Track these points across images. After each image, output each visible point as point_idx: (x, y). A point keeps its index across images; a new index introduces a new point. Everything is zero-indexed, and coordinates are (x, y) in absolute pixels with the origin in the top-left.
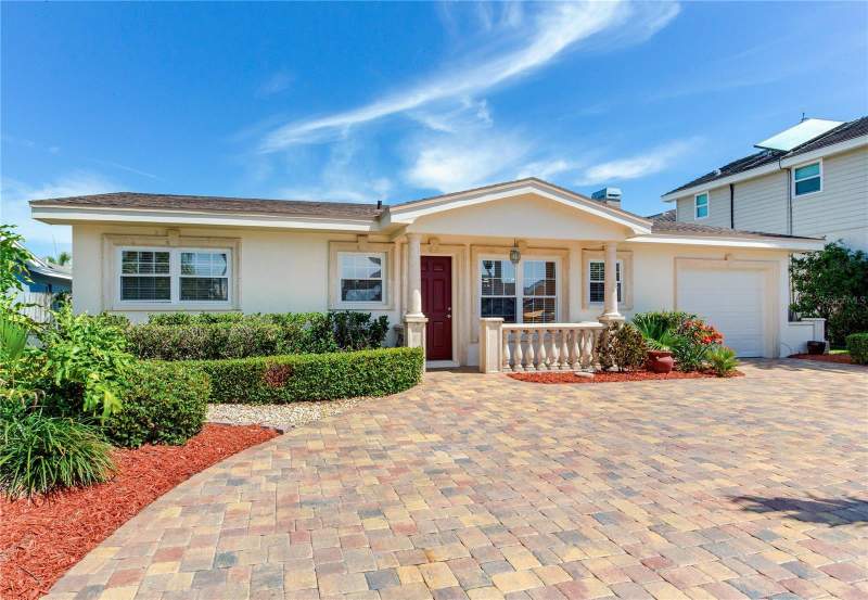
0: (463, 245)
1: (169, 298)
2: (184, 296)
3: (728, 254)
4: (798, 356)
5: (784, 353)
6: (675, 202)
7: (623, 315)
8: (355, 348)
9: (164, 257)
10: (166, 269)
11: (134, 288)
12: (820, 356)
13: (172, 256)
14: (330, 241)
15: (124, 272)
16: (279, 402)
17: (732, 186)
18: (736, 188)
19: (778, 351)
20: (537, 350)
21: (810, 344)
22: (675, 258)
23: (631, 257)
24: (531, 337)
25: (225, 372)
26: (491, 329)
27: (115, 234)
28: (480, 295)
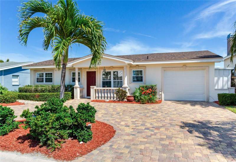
1: (43, 82)
3: (184, 65)
5: (211, 100)
10: (43, 76)
13: (44, 74)
14: (69, 69)
15: (37, 77)
16: (38, 101)
20: (107, 95)
23: (145, 68)
25: (30, 95)
26: (92, 89)
27: (36, 70)
28: (102, 80)
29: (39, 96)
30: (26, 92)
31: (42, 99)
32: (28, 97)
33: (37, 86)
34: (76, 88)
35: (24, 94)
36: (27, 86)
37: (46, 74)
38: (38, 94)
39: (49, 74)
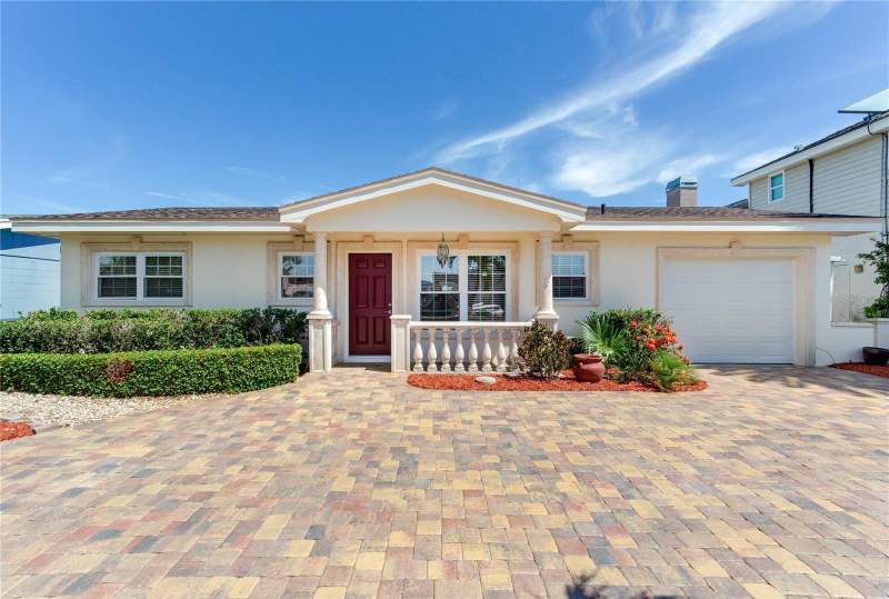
0: (400, 241)
1: (135, 295)
2: (150, 293)
3: (734, 241)
4: (843, 366)
5: (822, 361)
6: (747, 187)
7: (558, 313)
8: (264, 342)
9: (132, 260)
10: (133, 270)
11: (108, 287)
12: (882, 369)
13: (138, 260)
14: (270, 242)
15: (101, 273)
16: (120, 396)
17: (811, 162)
18: (815, 163)
19: (812, 357)
20: (467, 351)
21: (866, 352)
22: (657, 248)
23: (597, 249)
24: (446, 336)
25: (69, 367)
26: (397, 326)
27: (91, 242)
28: (419, 291)
29: (129, 368)
30: (37, 347)
31: (145, 383)
32: (58, 377)
33: (103, 316)
34: (320, 322)
35: (27, 357)
36: (41, 316)
37: (149, 260)
38: (123, 356)
39: (164, 260)
